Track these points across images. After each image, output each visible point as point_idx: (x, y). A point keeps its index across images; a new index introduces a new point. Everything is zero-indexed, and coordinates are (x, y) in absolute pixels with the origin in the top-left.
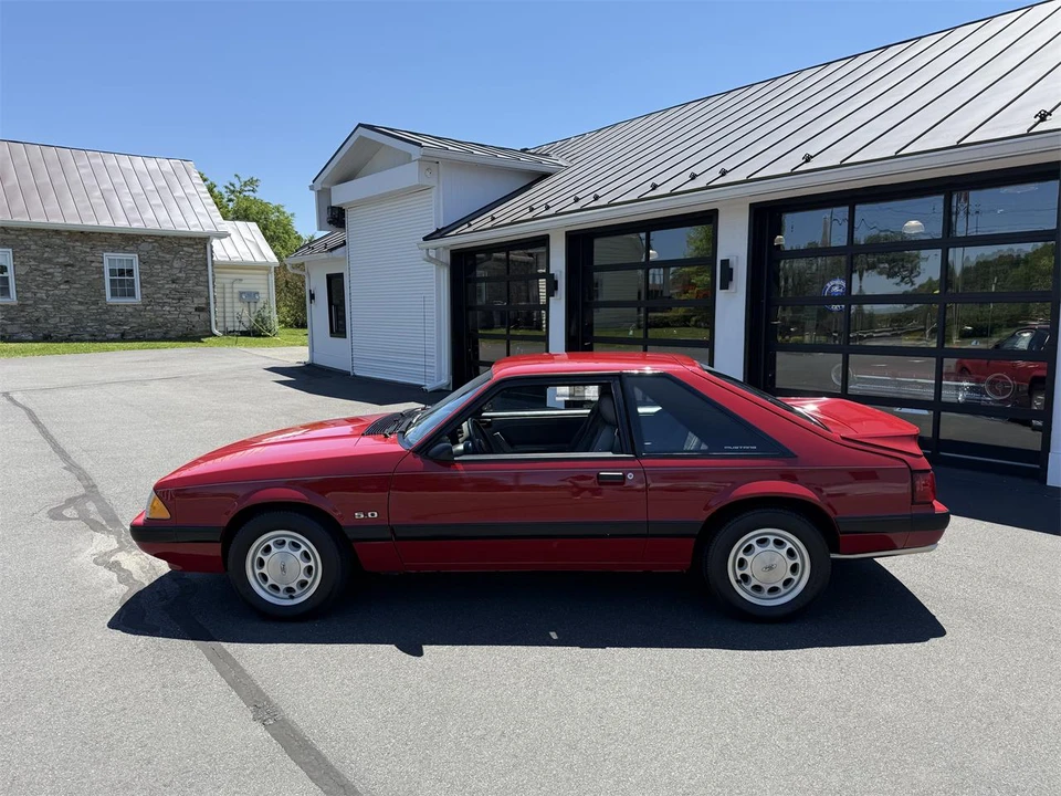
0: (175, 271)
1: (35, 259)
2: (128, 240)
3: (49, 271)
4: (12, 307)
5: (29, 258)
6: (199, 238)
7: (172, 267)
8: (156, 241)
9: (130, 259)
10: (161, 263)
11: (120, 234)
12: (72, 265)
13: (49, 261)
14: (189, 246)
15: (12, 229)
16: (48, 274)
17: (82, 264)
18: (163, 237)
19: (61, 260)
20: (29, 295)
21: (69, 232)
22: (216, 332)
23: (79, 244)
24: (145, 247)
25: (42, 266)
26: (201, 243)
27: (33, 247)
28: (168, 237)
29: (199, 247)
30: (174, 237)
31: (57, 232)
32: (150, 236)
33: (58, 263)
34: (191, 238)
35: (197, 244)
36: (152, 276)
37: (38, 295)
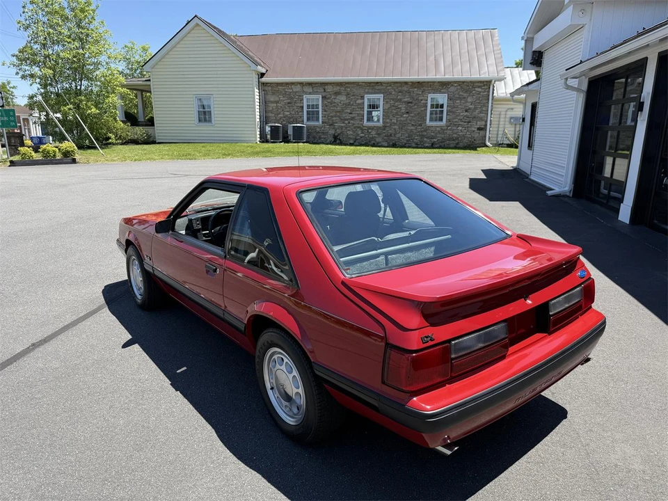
0: (468, 104)
1: (393, 99)
2: (443, 85)
3: (399, 106)
4: (380, 127)
5: (391, 99)
6: (487, 82)
7: (467, 102)
8: (459, 85)
9: (442, 98)
10: (460, 99)
11: (439, 82)
12: (411, 103)
13: (400, 100)
14: (479, 87)
15: (384, 83)
16: (399, 108)
17: (417, 102)
18: (464, 82)
19: (406, 100)
20: (388, 120)
21: (412, 82)
22: (488, 144)
23: (416, 89)
24: (452, 89)
25: (396, 104)
26: (487, 85)
27: (393, 93)
28: (467, 82)
29: (486, 87)
30: (471, 82)
31: (406, 83)
32: (455, 82)
33: (405, 102)
34: (481, 82)
35: (484, 86)
36: (454, 107)
37: (393, 121)
